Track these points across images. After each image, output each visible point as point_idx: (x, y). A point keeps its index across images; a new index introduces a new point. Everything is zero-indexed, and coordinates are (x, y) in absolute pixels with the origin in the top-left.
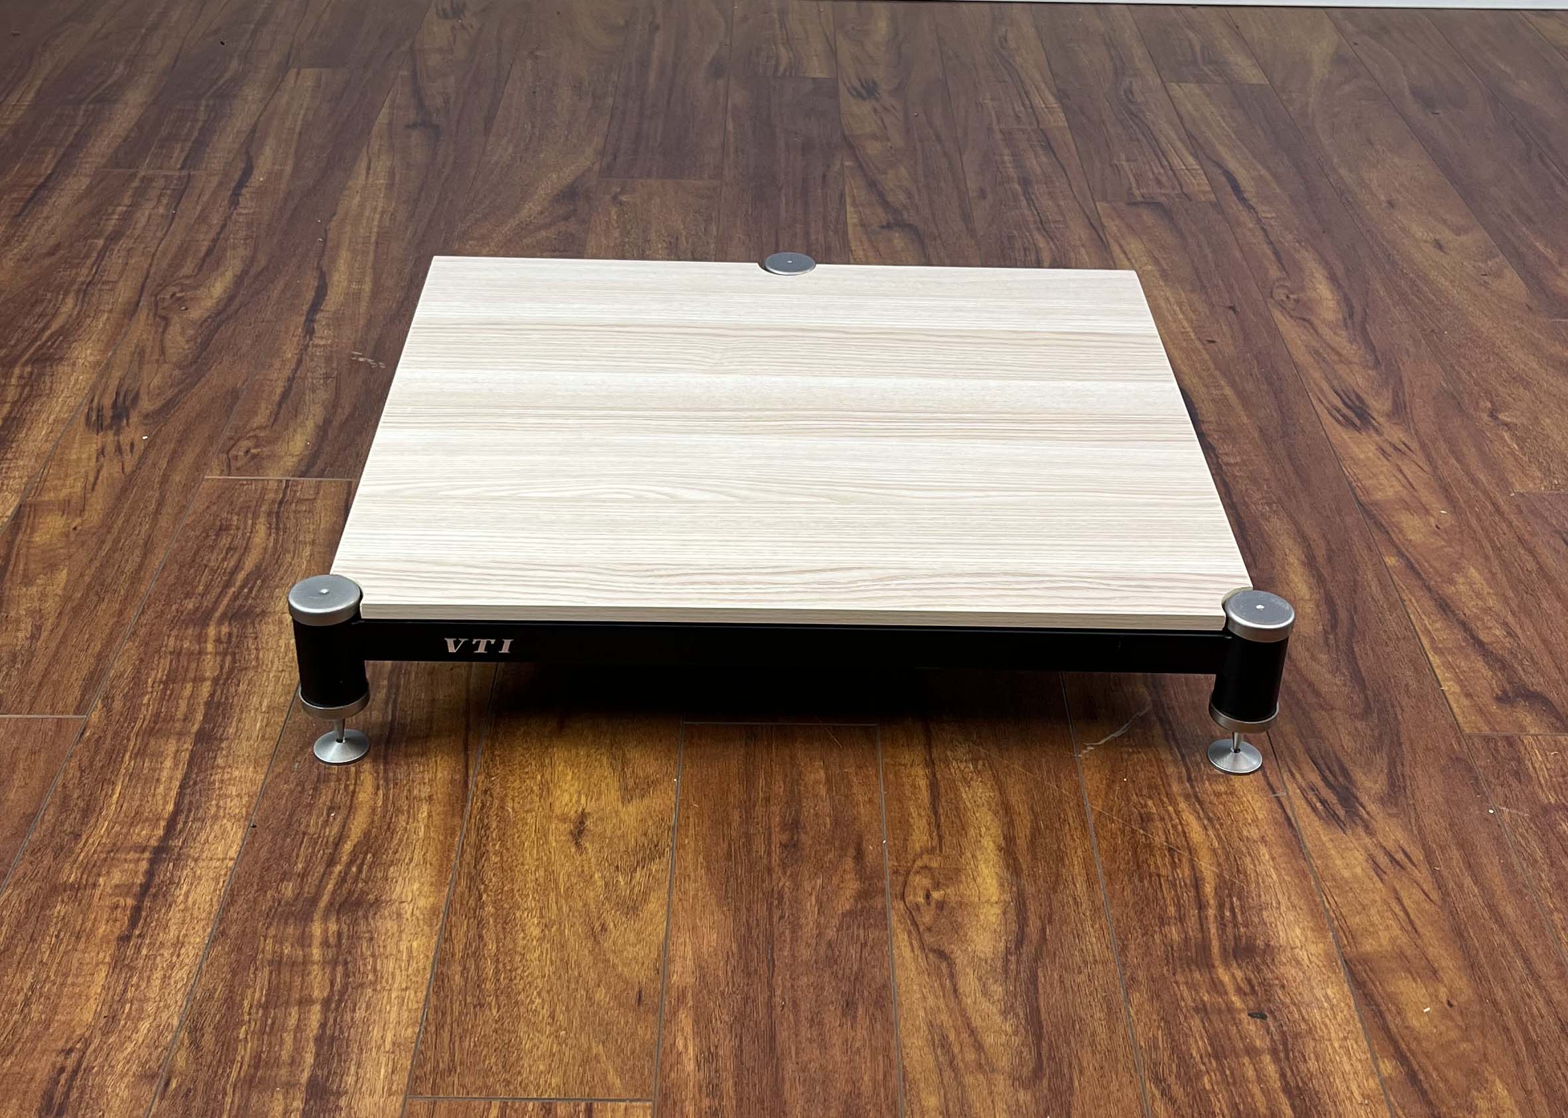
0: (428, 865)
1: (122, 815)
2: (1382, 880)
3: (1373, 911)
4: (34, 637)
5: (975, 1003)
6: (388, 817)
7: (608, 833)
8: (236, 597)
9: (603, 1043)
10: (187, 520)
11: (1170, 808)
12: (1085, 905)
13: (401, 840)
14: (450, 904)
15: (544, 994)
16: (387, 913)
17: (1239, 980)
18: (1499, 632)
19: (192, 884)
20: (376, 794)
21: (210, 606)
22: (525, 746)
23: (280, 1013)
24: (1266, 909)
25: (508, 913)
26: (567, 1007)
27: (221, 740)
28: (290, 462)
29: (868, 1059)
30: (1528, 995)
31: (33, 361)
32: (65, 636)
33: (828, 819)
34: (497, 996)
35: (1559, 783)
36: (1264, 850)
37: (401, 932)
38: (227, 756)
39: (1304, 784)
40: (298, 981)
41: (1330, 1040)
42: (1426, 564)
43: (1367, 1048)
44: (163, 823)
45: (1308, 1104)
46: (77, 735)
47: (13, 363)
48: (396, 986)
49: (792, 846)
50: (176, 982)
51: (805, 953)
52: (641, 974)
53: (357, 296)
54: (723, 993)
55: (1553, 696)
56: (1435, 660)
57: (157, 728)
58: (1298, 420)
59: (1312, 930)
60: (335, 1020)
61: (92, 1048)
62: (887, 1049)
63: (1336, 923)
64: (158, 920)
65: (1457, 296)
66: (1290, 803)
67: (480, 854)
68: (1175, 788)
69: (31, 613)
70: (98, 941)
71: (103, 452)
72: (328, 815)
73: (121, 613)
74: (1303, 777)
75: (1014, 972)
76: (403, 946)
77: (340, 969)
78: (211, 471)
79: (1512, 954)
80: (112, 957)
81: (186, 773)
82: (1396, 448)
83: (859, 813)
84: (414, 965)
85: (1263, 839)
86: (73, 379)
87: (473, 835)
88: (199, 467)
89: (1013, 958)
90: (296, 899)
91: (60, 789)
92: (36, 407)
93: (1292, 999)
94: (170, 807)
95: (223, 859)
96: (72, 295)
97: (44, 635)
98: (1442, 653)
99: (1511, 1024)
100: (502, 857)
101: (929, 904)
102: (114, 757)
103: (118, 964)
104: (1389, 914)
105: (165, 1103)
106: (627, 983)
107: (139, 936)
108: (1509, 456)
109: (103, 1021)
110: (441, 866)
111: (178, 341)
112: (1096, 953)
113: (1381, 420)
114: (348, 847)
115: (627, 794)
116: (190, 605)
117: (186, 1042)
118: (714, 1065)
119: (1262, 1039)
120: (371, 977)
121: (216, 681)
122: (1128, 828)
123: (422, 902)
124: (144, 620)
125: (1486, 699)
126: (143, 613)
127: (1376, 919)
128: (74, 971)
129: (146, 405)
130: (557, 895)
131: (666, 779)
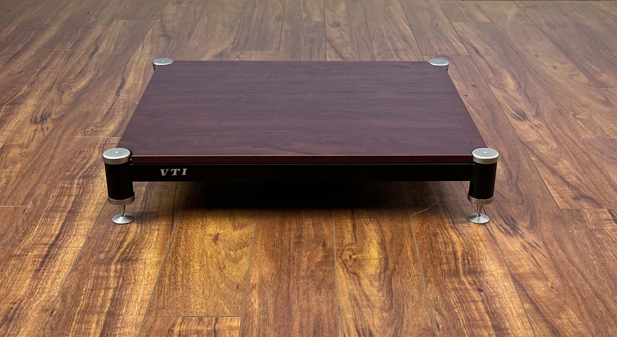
0: (157, 249)
1: (38, 234)
2: (527, 252)
3: (523, 260)
4: (7, 184)
5: (367, 287)
6: (142, 236)
7: (227, 239)
8: (86, 172)
9: (223, 300)
10: (68, 149)
11: (445, 231)
12: (411, 259)
13: (146, 242)
14: (165, 261)
15: (201, 286)
16: (140, 263)
17: (470, 281)
18: (574, 179)
19: (65, 254)
20: (138, 228)
21: (76, 174)
22: (196, 214)
23: (97, 292)
24: (481, 260)
25: (187, 263)
26: (209, 290)
27: (78, 213)
28: (108, 133)
29: (326, 303)
30: (583, 285)
31: (10, 104)
32: (19, 183)
33: (313, 235)
34: (182, 287)
35: (597, 223)
36: (481, 243)
37: (146, 268)
38: (80, 218)
39: (497, 224)
40: (104, 282)
41: (505, 298)
42: (547, 160)
43: (519, 300)
44: (54, 237)
45: (496, 317)
46: (22, 212)
47: (3, 105)
48: (143, 284)
49: (298, 243)
50: (57, 283)
51: (302, 274)
52: (238, 280)
53: (136, 85)
54: (270, 286)
55: (595, 198)
56: (549, 187)
57: (54, 209)
58: (499, 118)
59: (499, 266)
60: (119, 294)
61: (23, 302)
62: (333, 300)
63: (508, 264)
64: (51, 264)
65: (561, 82)
66: (492, 229)
67: (177, 245)
68: (447, 225)
69: (5, 176)
70: (27, 271)
71: (36, 130)
72: (119, 235)
73: (41, 176)
74: (497, 222)
75: (383, 279)
76: (146, 272)
77: (121, 279)
78: (78, 135)
79: (577, 273)
80: (33, 276)
81: (64, 223)
82: (536, 126)
83: (325, 233)
84: (150, 278)
85: (481, 240)
86: (26, 110)
87: (175, 240)
88: (73, 134)
89: (383, 275)
90: (105, 258)
91: (15, 227)
92: (11, 117)
93: (490, 286)
94: (57, 232)
95: (77, 247)
96: (27, 85)
97: (11, 183)
98: (553, 186)
99: (576, 293)
100: (186, 246)
101: (351, 259)
102: (37, 218)
103: (34, 277)
104: (529, 261)
105: (51, 318)
106: (233, 282)
107: (44, 269)
108: (580, 128)
109: (28, 294)
110: (162, 249)
111: (67, 98)
112: (415, 273)
113: (532, 118)
114: (126, 243)
115: (235, 229)
116: (68, 174)
117: (60, 300)
118: (266, 306)
119: (478, 298)
120: (133, 281)
121: (76, 196)
122: (429, 237)
123: (154, 259)
124: (50, 178)
125: (569, 198)
126: (50, 176)
127: (524, 263)
128: (17, 279)
129: (53, 116)
130: (207, 257)
131: (250, 224)
